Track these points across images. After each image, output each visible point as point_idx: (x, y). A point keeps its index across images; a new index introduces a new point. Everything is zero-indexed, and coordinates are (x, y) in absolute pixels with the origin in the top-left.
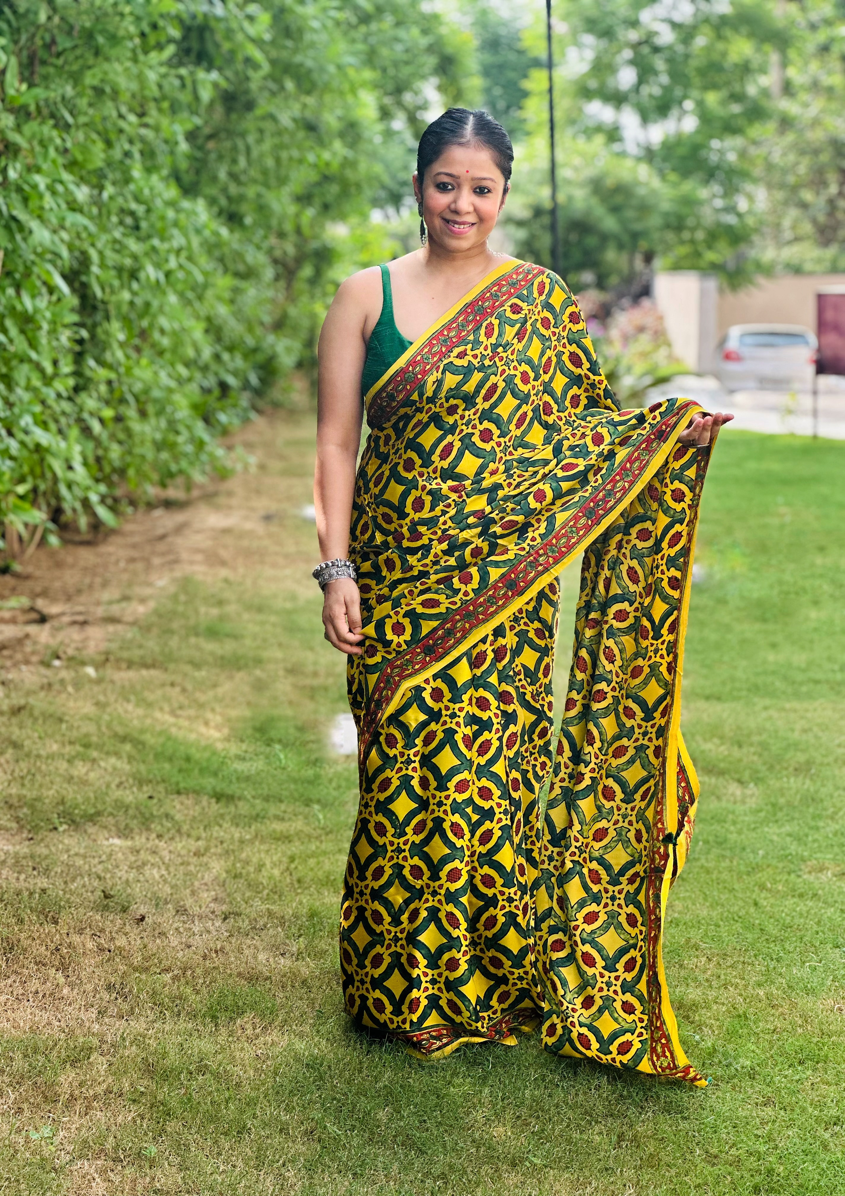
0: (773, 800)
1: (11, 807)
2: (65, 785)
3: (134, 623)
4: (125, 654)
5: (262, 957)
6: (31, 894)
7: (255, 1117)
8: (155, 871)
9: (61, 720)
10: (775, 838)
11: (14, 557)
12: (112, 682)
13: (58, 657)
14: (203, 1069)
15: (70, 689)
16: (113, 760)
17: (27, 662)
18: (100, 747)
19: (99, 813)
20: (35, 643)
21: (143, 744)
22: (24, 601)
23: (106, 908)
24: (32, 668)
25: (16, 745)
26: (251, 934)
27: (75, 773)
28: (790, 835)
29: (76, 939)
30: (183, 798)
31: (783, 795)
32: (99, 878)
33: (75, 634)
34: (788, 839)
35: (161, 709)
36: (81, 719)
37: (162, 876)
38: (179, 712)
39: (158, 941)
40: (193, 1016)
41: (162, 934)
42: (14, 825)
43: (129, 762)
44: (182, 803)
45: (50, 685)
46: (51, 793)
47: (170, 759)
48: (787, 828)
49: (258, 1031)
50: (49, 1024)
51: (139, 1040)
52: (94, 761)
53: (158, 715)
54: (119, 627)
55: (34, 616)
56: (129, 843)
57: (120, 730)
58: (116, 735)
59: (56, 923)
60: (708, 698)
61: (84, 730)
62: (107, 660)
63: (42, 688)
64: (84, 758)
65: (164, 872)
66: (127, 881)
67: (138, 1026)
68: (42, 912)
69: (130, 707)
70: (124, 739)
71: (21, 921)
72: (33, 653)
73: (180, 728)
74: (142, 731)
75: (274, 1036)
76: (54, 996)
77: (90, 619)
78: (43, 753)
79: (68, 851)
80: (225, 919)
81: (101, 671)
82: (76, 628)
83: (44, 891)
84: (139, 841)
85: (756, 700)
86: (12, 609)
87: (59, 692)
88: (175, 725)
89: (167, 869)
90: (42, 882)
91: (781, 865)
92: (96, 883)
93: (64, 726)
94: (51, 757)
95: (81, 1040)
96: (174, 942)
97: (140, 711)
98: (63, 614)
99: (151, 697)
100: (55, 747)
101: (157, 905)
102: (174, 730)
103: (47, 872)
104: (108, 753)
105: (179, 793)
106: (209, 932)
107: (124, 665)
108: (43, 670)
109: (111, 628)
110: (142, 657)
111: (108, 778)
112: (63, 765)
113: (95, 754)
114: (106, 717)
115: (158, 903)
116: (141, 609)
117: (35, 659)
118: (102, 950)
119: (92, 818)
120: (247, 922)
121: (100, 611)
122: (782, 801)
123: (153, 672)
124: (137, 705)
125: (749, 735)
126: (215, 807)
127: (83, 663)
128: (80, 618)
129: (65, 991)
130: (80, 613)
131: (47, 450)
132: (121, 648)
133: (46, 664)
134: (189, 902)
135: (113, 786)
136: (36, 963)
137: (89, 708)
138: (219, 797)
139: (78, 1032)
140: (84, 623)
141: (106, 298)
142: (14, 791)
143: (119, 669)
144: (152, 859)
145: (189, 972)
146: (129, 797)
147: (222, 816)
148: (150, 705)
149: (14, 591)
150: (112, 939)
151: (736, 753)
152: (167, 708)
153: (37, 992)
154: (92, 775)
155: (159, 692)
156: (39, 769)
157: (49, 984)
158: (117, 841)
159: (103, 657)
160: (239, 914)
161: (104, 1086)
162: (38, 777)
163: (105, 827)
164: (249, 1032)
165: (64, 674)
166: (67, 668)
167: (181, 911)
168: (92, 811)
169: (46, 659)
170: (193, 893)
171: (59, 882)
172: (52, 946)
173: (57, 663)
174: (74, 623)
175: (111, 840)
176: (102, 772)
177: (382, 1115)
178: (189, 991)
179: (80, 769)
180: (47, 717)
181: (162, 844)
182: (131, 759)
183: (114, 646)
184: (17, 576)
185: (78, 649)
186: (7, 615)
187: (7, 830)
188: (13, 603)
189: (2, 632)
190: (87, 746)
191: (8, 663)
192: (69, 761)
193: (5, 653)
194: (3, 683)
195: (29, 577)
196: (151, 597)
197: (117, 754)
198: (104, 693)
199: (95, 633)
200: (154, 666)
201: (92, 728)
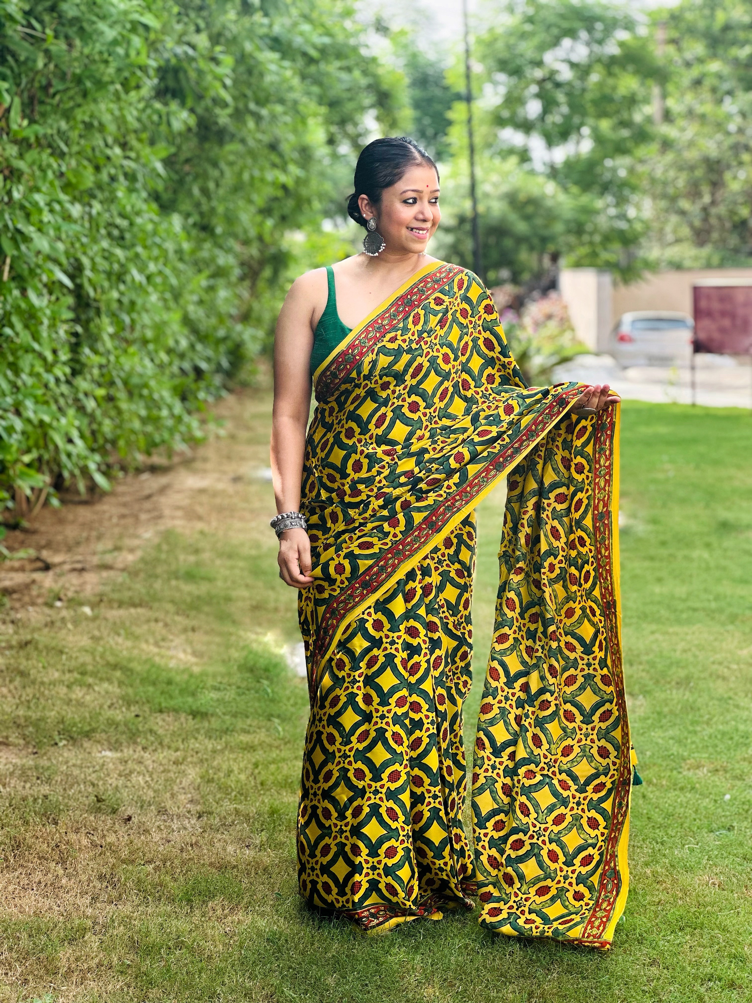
0: (658, 709)
1: (18, 726)
2: (65, 707)
3: (123, 570)
4: (116, 596)
5: (230, 849)
6: (35, 800)
7: (223, 984)
8: (140, 778)
9: (61, 652)
10: (660, 741)
11: (23, 515)
12: (106, 619)
13: (60, 599)
14: (180, 945)
15: (70, 626)
16: (106, 685)
17: (33, 604)
18: (94, 674)
19: (93, 730)
20: (40, 587)
21: (131, 671)
22: (32, 552)
23: (99, 810)
24: (37, 609)
25: (23, 674)
26: (221, 830)
27: (74, 696)
28: (672, 738)
29: (73, 837)
30: (165, 716)
31: (667, 705)
32: (93, 785)
33: (74, 580)
34: (671, 742)
35: (147, 641)
36: (79, 651)
37: (146, 782)
38: (162, 644)
39: (143, 837)
40: (171, 900)
41: (146, 831)
42: (22, 742)
43: (119, 686)
44: (164, 720)
45: (52, 623)
46: (53, 713)
47: (154, 684)
48: (671, 733)
49: (226, 911)
50: (50, 909)
51: (126, 921)
52: (89, 686)
53: (144, 646)
54: (112, 573)
55: (39, 564)
56: (119, 755)
57: (111, 659)
58: (108, 664)
59: (56, 824)
61: (81, 660)
62: (101, 601)
63: (46, 625)
64: (81, 684)
65: (148, 779)
66: (117, 787)
67: (126, 909)
68: (44, 815)
69: (120, 640)
70: (115, 667)
71: (27, 823)
72: (39, 596)
73: (162, 657)
74: (130, 660)
75: (240, 915)
76: (55, 886)
77: (88, 566)
78: (45, 680)
79: (67, 762)
80: (199, 817)
81: (96, 611)
82: (75, 574)
83: (46, 797)
84: (128, 752)
85: (644, 625)
86: (21, 559)
87: (60, 629)
88: (158, 654)
89: (151, 776)
90: (45, 789)
91: (664, 764)
92: (90, 789)
93: (64, 657)
94: (53, 683)
95: (77, 922)
96: (156, 837)
97: (129, 644)
98: (64, 563)
99: (138, 631)
100: (57, 675)
101: (142, 807)
102: (157, 659)
103: (49, 781)
104: (101, 679)
105: (161, 711)
106: (185, 828)
107: (115, 605)
108: (47, 610)
109: (105, 574)
110: (131, 598)
111: (101, 701)
112: (63, 690)
113: (90, 680)
114: (100, 649)
115: (143, 805)
116: (130, 557)
117: (40, 601)
118: (94, 845)
119: (88, 735)
120: (217, 819)
121: (95, 560)
122: (666, 710)
123: (140, 610)
124: (127, 638)
126: (191, 723)
127: (81, 604)
128: (79, 566)
129: (64, 881)
130: (79, 562)
131: (50, 426)
132: (113, 591)
133: (50, 606)
134: (169, 804)
135: (106, 707)
136: (39, 858)
137: (85, 642)
138: (195, 714)
139: (74, 915)
140: (82, 570)
141: (98, 297)
142: (21, 713)
143: (112, 608)
144: (137, 768)
145: (168, 863)
146: (119, 715)
147: (198, 730)
148: (137, 638)
149: (23, 544)
150: (104, 836)
152: (151, 641)
153: (40, 882)
154: (88, 698)
155: (145, 627)
156: (43, 694)
157: (50, 875)
158: (108, 754)
159: (98, 599)
160: (211, 813)
161: (97, 960)
162: (42, 701)
163: (99, 742)
164: (219, 912)
165: (64, 613)
166: (67, 608)
167: (162, 811)
168: (87, 728)
169: (50, 601)
170: (173, 796)
171: (59, 789)
172: (53, 844)
173: (58, 604)
174: (74, 570)
175: (104, 753)
176: (96, 695)
177: (330, 981)
178: (168, 878)
179: (78, 693)
180: (49, 649)
181: (147, 755)
182: (121, 684)
183: (107, 589)
184: (25, 531)
185: (76, 592)
186: (17, 564)
187: (15, 745)
188: (22, 554)
189: (11, 579)
190: (83, 673)
191: (17, 605)
192: (69, 687)
193: (15, 596)
194: (13, 622)
195: (34, 532)
196: (138, 547)
197: (109, 680)
198: (99, 629)
199: (91, 578)
200: (140, 605)
201: (88, 659)
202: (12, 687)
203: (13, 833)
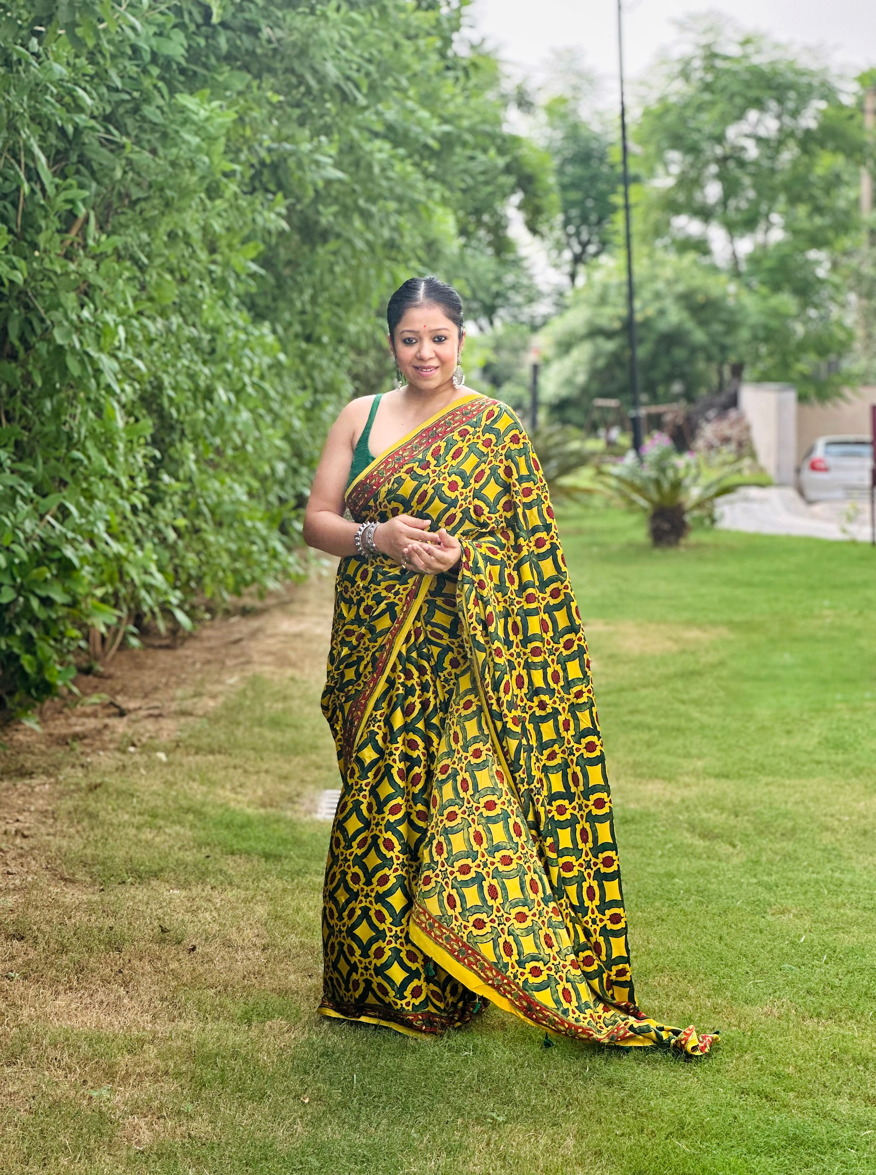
1: (85, 864)
2: (134, 848)
3: (204, 716)
4: (194, 742)
5: (292, 977)
6: (100, 931)
8: (207, 915)
9: (132, 795)
11: (96, 659)
12: (181, 765)
13: (134, 745)
15: (143, 771)
16: (177, 828)
17: (104, 749)
18: (164, 817)
19: (162, 870)
20: (113, 732)
21: (204, 814)
22: (106, 697)
23: (163, 940)
24: (109, 754)
25: (92, 816)
26: (285, 961)
27: (143, 837)
30: (236, 858)
32: (159, 919)
33: (150, 725)
35: (223, 787)
36: (151, 795)
37: (213, 917)
38: (239, 789)
39: (206, 966)
40: (231, 1019)
41: (210, 960)
42: (88, 879)
43: (191, 829)
44: (235, 862)
45: (124, 767)
46: (121, 853)
47: (227, 827)
49: (283, 1029)
50: (111, 1024)
51: (184, 1035)
52: (160, 828)
53: (220, 792)
54: (190, 719)
55: (113, 710)
56: (187, 893)
57: (184, 803)
58: (181, 807)
59: (120, 951)
60: (717, 776)
61: (152, 804)
62: (177, 747)
63: (117, 769)
64: (152, 826)
65: (215, 914)
66: (183, 921)
67: (185, 1025)
68: (109, 942)
69: (195, 785)
70: (188, 810)
71: (91, 950)
72: (111, 741)
73: (238, 802)
74: (203, 804)
75: (296, 1033)
76: (117, 1005)
77: (164, 713)
78: (115, 821)
79: (133, 899)
80: (264, 949)
81: (171, 756)
82: (151, 720)
83: (111, 928)
84: (196, 890)
86: (95, 704)
87: (132, 773)
88: (235, 800)
89: (218, 912)
90: (111, 922)
91: (748, 909)
92: (156, 922)
93: (135, 800)
94: (123, 825)
95: (136, 1034)
96: (220, 966)
97: (204, 789)
98: (140, 708)
99: (214, 777)
100: (126, 817)
101: (207, 939)
102: (232, 804)
103: (115, 913)
104: (173, 822)
105: (233, 853)
106: (249, 959)
107: (193, 751)
108: (118, 755)
109: (183, 720)
110: (209, 745)
111: (172, 842)
112: (132, 832)
113: (161, 823)
114: (173, 793)
115: (208, 937)
116: (211, 703)
117: (112, 746)
118: (157, 971)
119: (156, 874)
120: (282, 951)
121: (174, 706)
123: (220, 757)
124: (202, 783)
125: (746, 807)
126: (263, 865)
127: (156, 750)
128: (156, 712)
129: (125, 1001)
130: (157, 708)
131: (126, 559)
132: (190, 736)
133: (123, 751)
134: (234, 936)
135: (176, 848)
136: (102, 981)
137: (157, 786)
138: (267, 856)
139: (134, 1029)
140: (160, 715)
142: (89, 851)
143: (188, 754)
144: (205, 905)
145: (230, 988)
146: (189, 857)
147: (269, 871)
148: (212, 783)
149: (96, 689)
150: (167, 964)
151: (732, 821)
152: (228, 786)
153: (102, 1001)
154: (158, 839)
155: (223, 773)
156: (111, 835)
157: (112, 996)
158: (176, 892)
159: (174, 745)
160: (276, 946)
162: (110, 841)
163: (167, 881)
164: (276, 1029)
165: (137, 758)
166: (141, 753)
167: (228, 944)
168: (155, 868)
169: (122, 746)
170: (239, 930)
171: (124, 922)
172: (116, 968)
173: (132, 749)
174: (151, 716)
175: (172, 891)
176: (167, 837)
178: (229, 1002)
179: (147, 835)
180: (120, 793)
181: (215, 894)
182: (193, 826)
183: (184, 735)
184: (100, 676)
185: (151, 737)
186: (89, 710)
187: (82, 882)
188: (95, 699)
189: (83, 724)
190: (154, 816)
191: (88, 750)
192: (139, 828)
193: (86, 741)
194: (82, 766)
195: (110, 677)
196: (221, 693)
197: (180, 822)
198: (173, 773)
199: (169, 725)
200: (220, 752)
201: (160, 802)
202: (79, 828)
203: (77, 956)
